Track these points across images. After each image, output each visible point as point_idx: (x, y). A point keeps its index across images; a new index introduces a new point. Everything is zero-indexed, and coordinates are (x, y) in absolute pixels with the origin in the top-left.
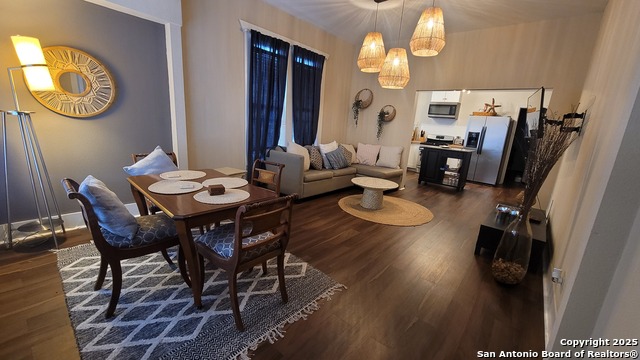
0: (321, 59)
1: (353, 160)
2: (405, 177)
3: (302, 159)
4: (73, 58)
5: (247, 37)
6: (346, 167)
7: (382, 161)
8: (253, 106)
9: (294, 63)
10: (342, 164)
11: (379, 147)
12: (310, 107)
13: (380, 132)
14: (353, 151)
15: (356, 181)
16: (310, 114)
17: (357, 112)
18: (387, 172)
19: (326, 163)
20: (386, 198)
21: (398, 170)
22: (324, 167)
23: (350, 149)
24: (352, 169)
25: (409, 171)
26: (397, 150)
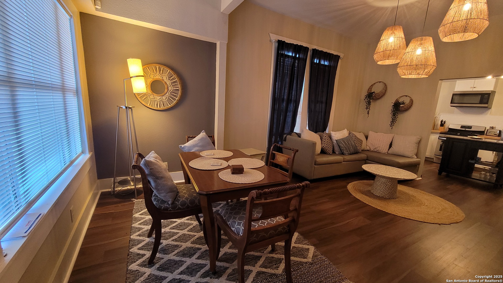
0: (336, 58)
1: (364, 146)
2: (422, 167)
3: (314, 144)
4: (160, 70)
5: (274, 46)
6: (356, 153)
7: (395, 149)
8: (275, 100)
9: (312, 63)
10: (352, 150)
11: (393, 135)
12: (324, 100)
13: (393, 121)
14: (363, 139)
15: (367, 167)
16: (324, 105)
17: (369, 103)
18: (401, 161)
19: (337, 149)
20: (401, 188)
21: (415, 159)
22: (334, 152)
23: (361, 136)
24: (363, 156)
25: (428, 161)
26: (414, 139)
